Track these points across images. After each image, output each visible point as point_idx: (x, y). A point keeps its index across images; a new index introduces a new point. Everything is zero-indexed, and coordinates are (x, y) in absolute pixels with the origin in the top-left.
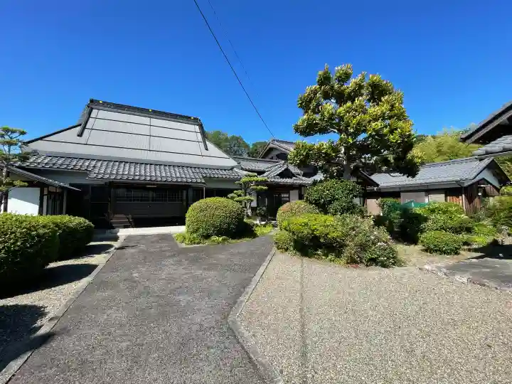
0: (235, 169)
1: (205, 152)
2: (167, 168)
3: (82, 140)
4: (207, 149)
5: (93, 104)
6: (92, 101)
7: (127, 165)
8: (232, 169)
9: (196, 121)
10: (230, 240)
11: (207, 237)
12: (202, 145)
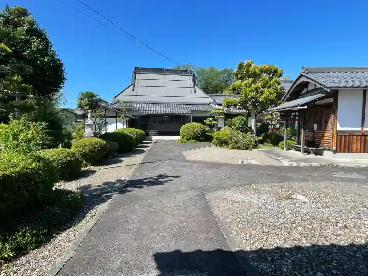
0: (211, 104)
1: (194, 95)
2: (173, 106)
3: (134, 93)
4: (195, 93)
5: (137, 70)
6: (136, 69)
7: (155, 105)
8: (209, 104)
9: (190, 73)
10: (198, 142)
11: (188, 140)
12: (193, 90)
